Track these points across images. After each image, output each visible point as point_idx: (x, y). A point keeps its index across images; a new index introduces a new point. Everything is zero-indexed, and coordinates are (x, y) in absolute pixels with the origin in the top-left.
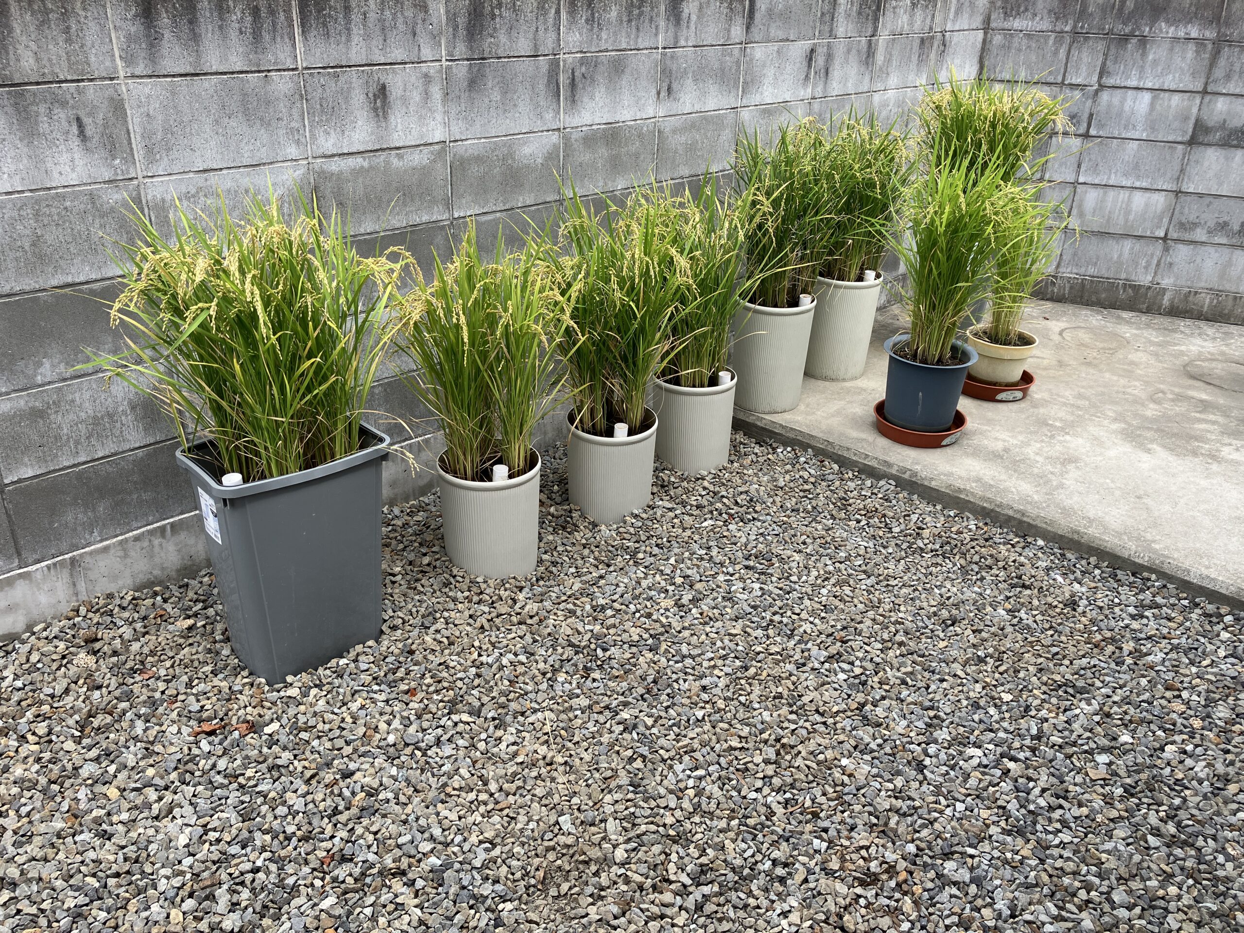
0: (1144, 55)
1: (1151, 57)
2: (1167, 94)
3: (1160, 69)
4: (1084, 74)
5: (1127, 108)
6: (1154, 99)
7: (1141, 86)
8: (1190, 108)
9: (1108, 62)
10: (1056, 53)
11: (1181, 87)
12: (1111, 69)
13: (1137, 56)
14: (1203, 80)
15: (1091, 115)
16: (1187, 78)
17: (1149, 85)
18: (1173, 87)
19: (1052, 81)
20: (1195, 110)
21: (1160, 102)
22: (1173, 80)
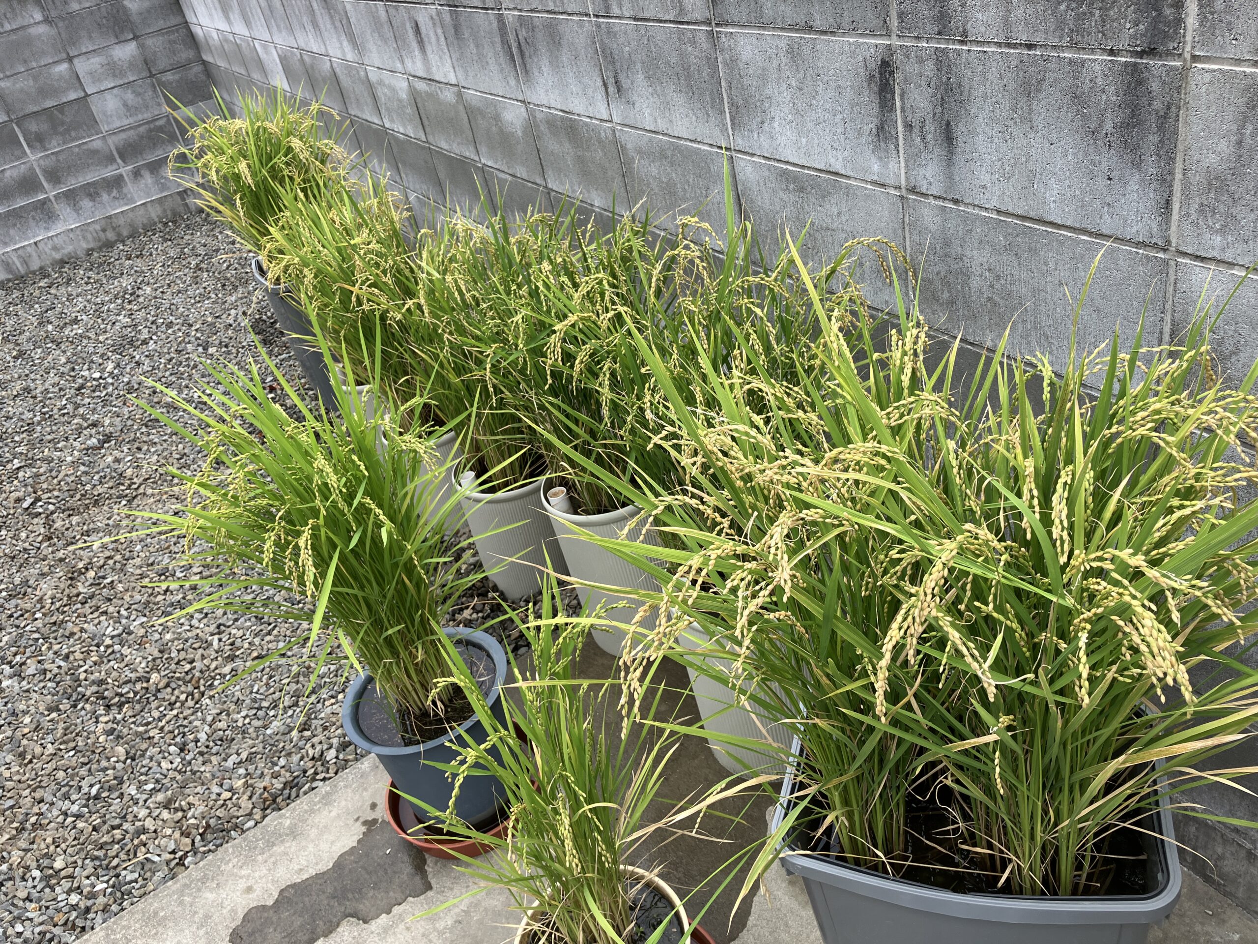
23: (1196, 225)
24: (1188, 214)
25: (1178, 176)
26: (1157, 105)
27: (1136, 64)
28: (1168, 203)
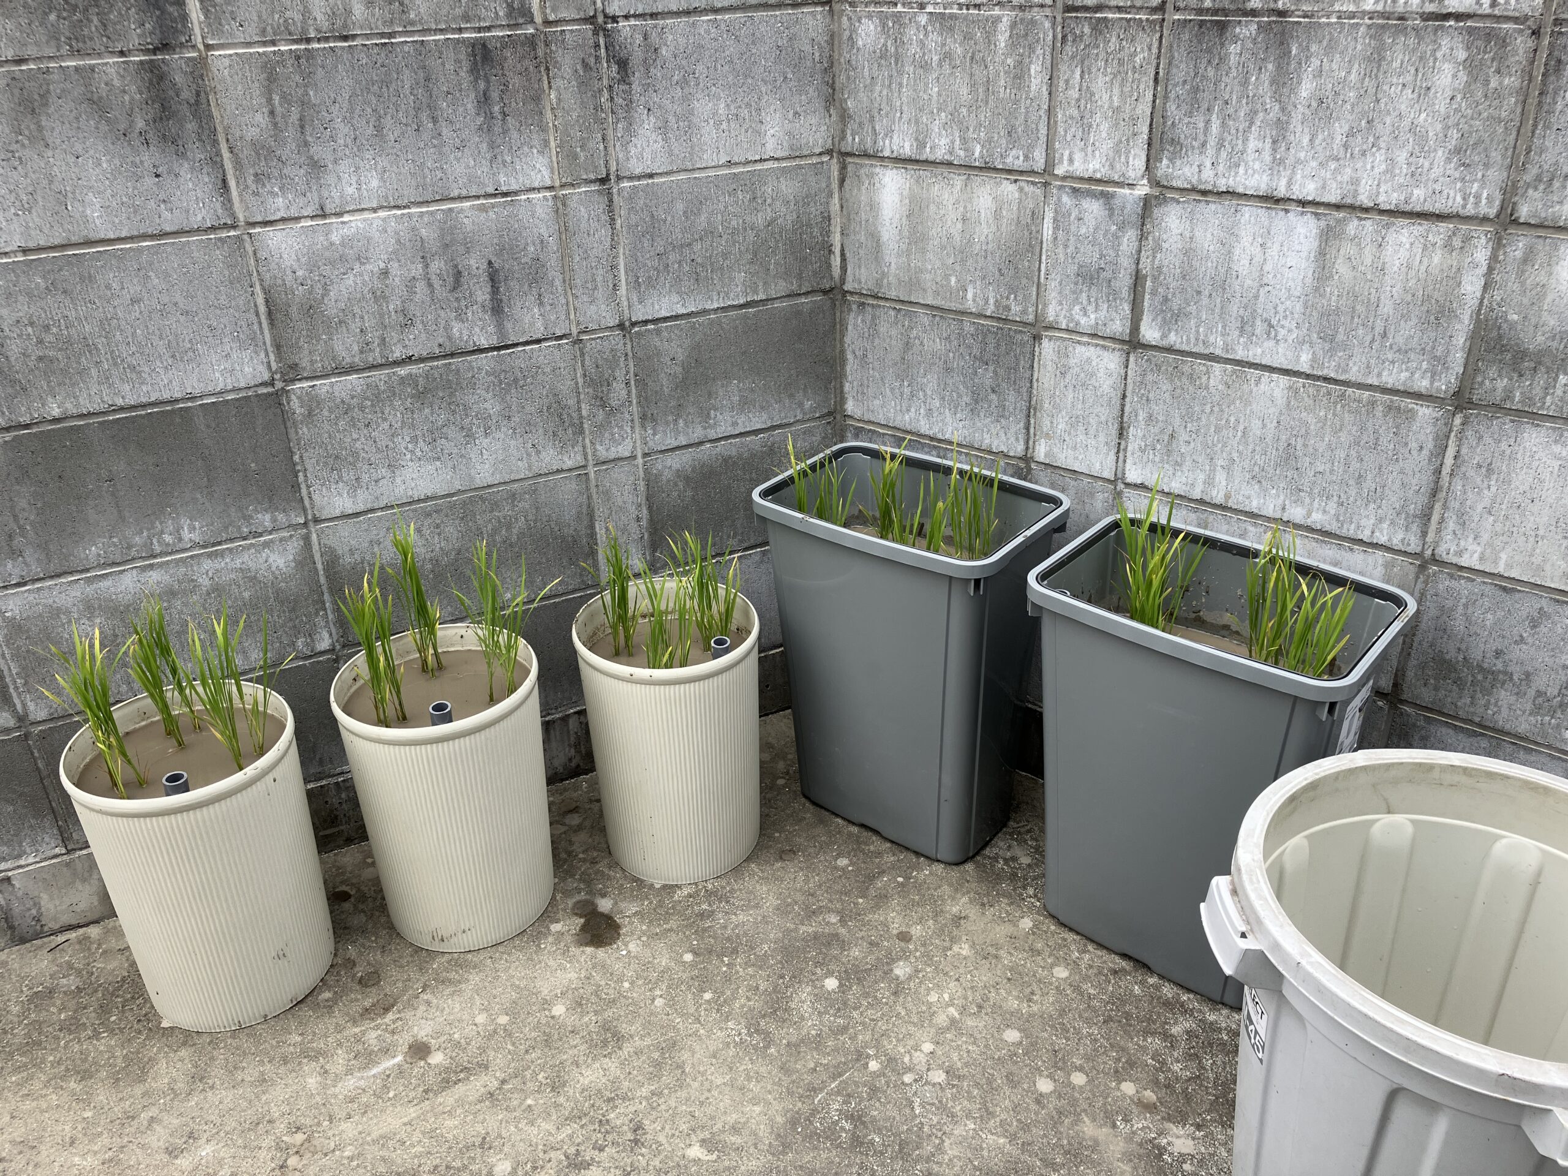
0: (1283, 82)
1: (1306, 88)
2: (1369, 225)
3: (1340, 129)
4: (1106, 146)
5: (1242, 265)
6: (1328, 237)
7: (1282, 192)
8: (1455, 278)
9: (1171, 107)
10: (1019, 75)
11: (1419, 197)
12: (1183, 130)
13: (1261, 84)
14: (1496, 175)
15: (1138, 279)
16: (1439, 164)
17: (1308, 190)
18: (1389, 198)
19: (1019, 164)
20: (1472, 286)
21: (1348, 249)
22: (1389, 171)
23: (256, 194)
24: (247, 187)
25: (226, 154)
26: (186, 94)
27: (152, 61)
28: (224, 181)
